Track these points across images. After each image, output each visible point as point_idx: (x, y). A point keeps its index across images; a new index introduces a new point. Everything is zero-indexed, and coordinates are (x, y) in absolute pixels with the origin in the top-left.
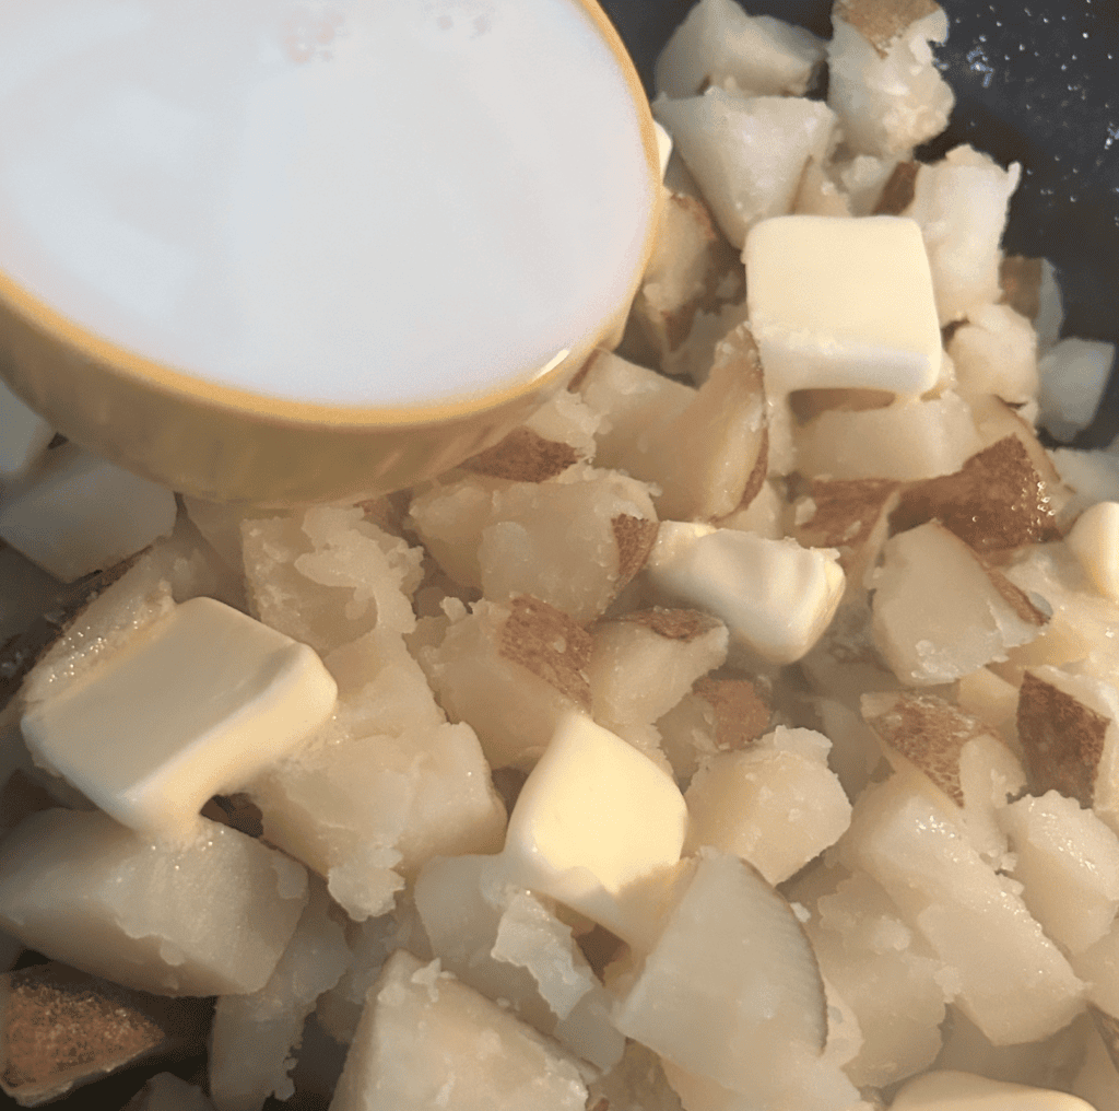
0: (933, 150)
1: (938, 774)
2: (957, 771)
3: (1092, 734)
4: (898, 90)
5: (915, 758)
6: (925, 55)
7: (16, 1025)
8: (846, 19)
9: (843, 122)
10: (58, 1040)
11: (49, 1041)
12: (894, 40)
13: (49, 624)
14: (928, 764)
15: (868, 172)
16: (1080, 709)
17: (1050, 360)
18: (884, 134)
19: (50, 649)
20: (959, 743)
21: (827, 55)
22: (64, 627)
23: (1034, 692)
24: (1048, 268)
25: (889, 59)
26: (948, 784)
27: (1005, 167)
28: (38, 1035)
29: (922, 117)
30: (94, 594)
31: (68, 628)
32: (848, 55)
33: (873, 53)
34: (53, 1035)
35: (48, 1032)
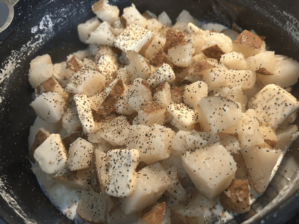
0: (121, 13)
1: (209, 67)
2: (211, 65)
3: (217, 48)
4: (110, 12)
5: (204, 69)
6: (108, 5)
7: (149, 222)
8: (96, 11)
9: (108, 21)
10: (155, 217)
11: (154, 219)
12: (104, 7)
13: (94, 172)
14: (207, 68)
15: (118, 23)
16: (212, 47)
17: (159, 20)
18: (114, 18)
19: (98, 175)
20: (206, 62)
21: (98, 17)
22: (96, 170)
23: (205, 52)
24: (148, 12)
25: (105, 10)
26: (211, 67)
27: (131, 6)
28: (152, 220)
29: (116, 12)
30: (95, 162)
31: (97, 169)
32: (100, 14)
33: (103, 11)
34: (154, 218)
35: (153, 218)
